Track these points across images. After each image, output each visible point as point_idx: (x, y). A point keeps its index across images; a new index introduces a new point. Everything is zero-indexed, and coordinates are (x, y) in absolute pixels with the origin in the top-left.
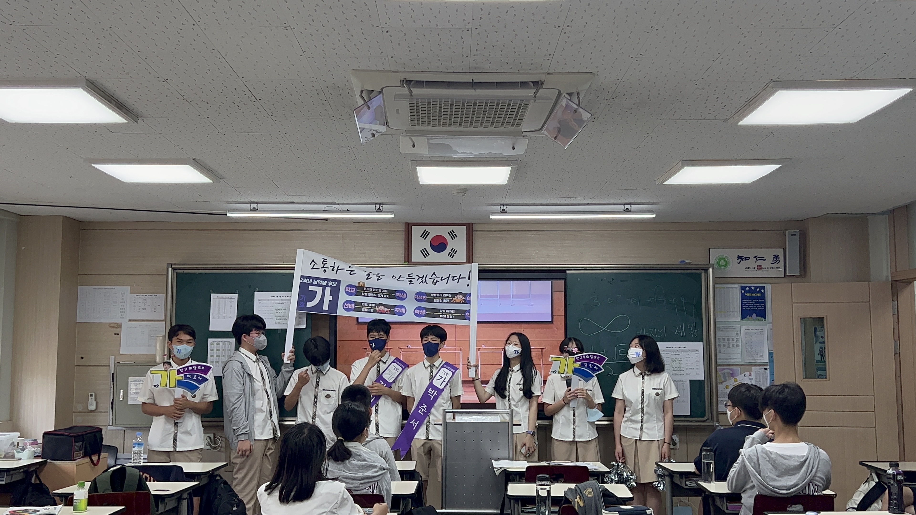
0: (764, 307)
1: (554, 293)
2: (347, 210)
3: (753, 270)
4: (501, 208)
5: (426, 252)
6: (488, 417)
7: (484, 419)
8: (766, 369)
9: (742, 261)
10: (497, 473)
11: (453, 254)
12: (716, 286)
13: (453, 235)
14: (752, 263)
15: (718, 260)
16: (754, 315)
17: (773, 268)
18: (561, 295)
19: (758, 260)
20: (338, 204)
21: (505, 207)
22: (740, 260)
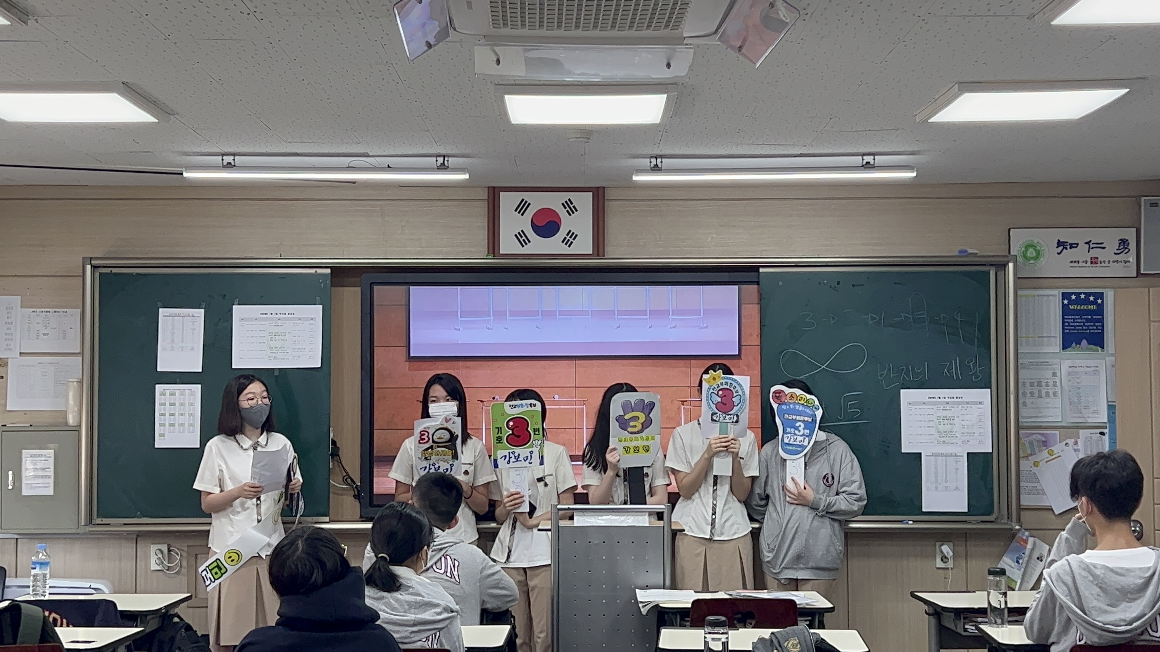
0: (1100, 328)
1: (743, 306)
2: (389, 166)
3: (1084, 265)
4: (651, 162)
5: (524, 238)
6: (629, 517)
7: (622, 521)
8: (1102, 434)
9: (1065, 250)
10: (644, 611)
11: (571, 240)
12: (1020, 293)
13: (570, 208)
14: (1081, 253)
15: (1023, 249)
16: (1084, 342)
17: (1117, 261)
18: (753, 311)
19: (1093, 248)
20: (373, 156)
21: (659, 160)
22: (1061, 248)
